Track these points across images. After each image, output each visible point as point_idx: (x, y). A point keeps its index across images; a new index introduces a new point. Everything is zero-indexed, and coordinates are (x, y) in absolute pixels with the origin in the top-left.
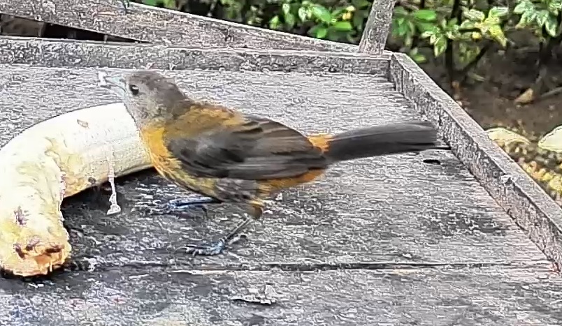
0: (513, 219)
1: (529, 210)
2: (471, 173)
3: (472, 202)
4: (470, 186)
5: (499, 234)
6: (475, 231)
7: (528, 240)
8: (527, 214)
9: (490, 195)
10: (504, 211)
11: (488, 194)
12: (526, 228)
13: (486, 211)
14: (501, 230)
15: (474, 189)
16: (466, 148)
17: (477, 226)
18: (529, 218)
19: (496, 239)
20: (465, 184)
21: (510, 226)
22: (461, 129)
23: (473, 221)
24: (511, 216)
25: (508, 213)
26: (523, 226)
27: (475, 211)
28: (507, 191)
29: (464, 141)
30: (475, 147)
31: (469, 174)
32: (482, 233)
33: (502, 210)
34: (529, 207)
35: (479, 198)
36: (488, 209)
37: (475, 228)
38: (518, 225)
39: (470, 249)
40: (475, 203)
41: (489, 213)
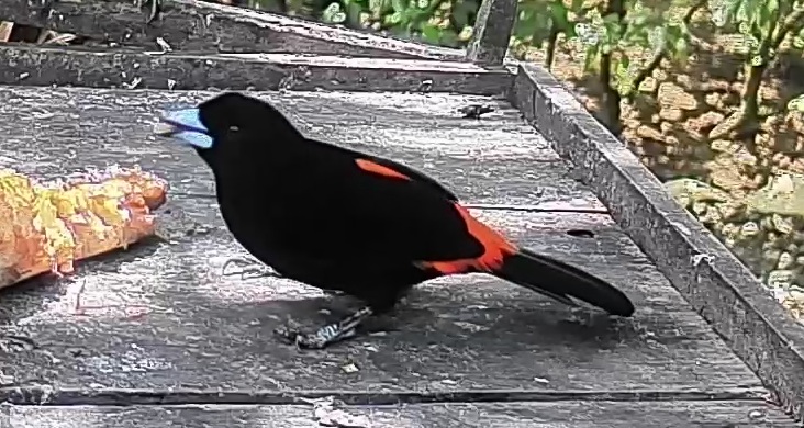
0: (709, 322)
1: (735, 308)
2: (643, 251)
3: (644, 295)
4: (641, 271)
5: (686, 346)
6: (649, 341)
7: (732, 355)
8: (731, 315)
9: (673, 286)
10: (694, 310)
11: (668, 283)
12: (729, 337)
13: (666, 310)
14: (689, 339)
15: (648, 276)
16: (635, 212)
17: (652, 334)
18: (735, 322)
19: (682, 353)
20: (634, 269)
21: (703, 334)
22: (628, 181)
23: (645, 327)
24: (705, 319)
25: (700, 314)
26: (725, 335)
27: (649, 310)
28: (699, 279)
29: (632, 200)
30: (650, 210)
31: (639, 252)
32: (658, 345)
33: (691, 308)
34: (734, 303)
35: (656, 289)
36: (669, 308)
37: (650, 337)
38: (717, 333)
39: (641, 370)
40: (649, 298)
41: (671, 314)
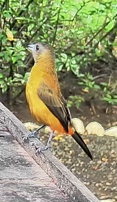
0: (35, 160)
1: (41, 156)
2: (17, 141)
3: (18, 153)
4: (17, 146)
5: (29, 166)
6: (19, 165)
7: (41, 169)
8: (40, 158)
9: (25, 150)
10: (31, 157)
11: (24, 150)
12: (40, 164)
13: (24, 157)
15: (19, 148)
16: (15, 131)
17: (20, 163)
18: (41, 160)
19: (28, 168)
20: (15, 146)
21: (33, 163)
22: (13, 123)
23: (18, 161)
24: (34, 159)
25: (32, 157)
26: (39, 163)
27: (19, 157)
28: (32, 149)
29: (14, 128)
30: (19, 130)
31: (16, 141)
32: (22, 166)
33: (30, 156)
34: (41, 155)
35: (21, 151)
36: (24, 156)
37: (19, 164)
38: (37, 163)
39: (17, 173)
40: (19, 154)
41: (25, 158)
